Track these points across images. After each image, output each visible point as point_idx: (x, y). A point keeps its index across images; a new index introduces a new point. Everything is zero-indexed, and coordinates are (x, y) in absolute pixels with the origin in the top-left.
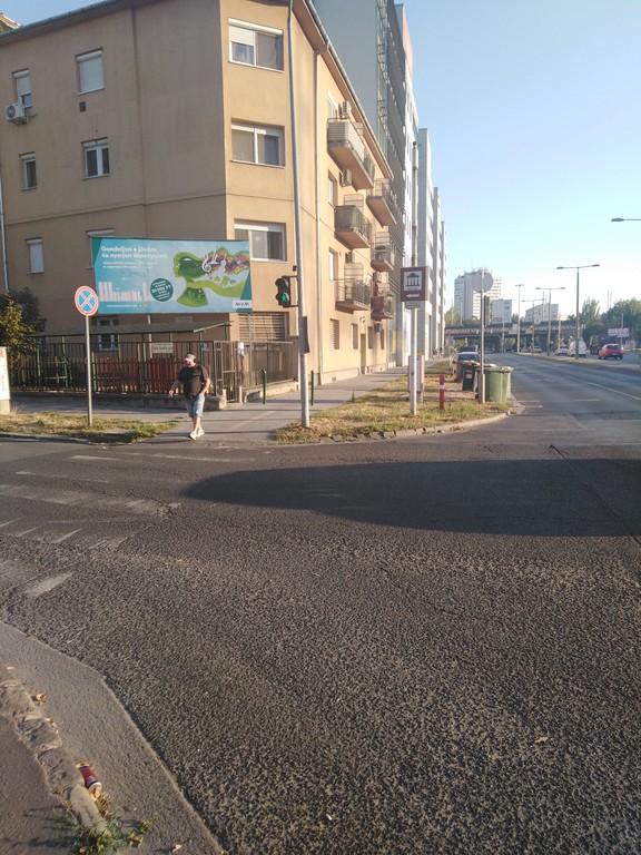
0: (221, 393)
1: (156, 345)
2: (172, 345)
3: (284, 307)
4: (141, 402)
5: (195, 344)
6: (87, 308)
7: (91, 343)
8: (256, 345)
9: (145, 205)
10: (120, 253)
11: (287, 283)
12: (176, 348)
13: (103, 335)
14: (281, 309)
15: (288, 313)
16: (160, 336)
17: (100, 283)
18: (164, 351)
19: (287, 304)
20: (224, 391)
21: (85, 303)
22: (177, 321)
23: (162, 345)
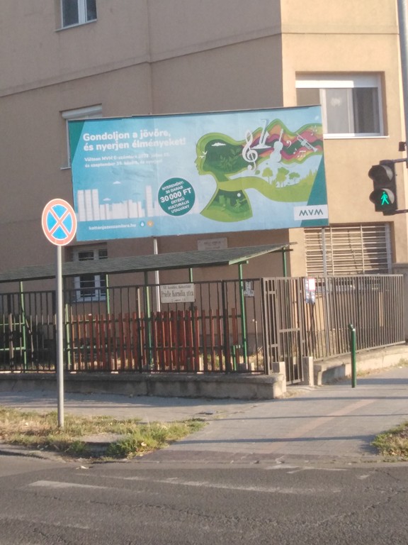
0: (276, 369)
1: (167, 289)
2: (192, 287)
3: (385, 214)
4: (143, 387)
5: (230, 286)
6: (60, 234)
7: (64, 291)
8: (335, 282)
9: (151, 63)
10: (112, 142)
11: (389, 172)
12: (199, 293)
13: (83, 277)
14: (380, 217)
15: (391, 224)
16: (173, 272)
17: (80, 193)
18: (181, 299)
19: (391, 209)
20: (282, 365)
21: (57, 225)
22: (202, 247)
23: (177, 288)
